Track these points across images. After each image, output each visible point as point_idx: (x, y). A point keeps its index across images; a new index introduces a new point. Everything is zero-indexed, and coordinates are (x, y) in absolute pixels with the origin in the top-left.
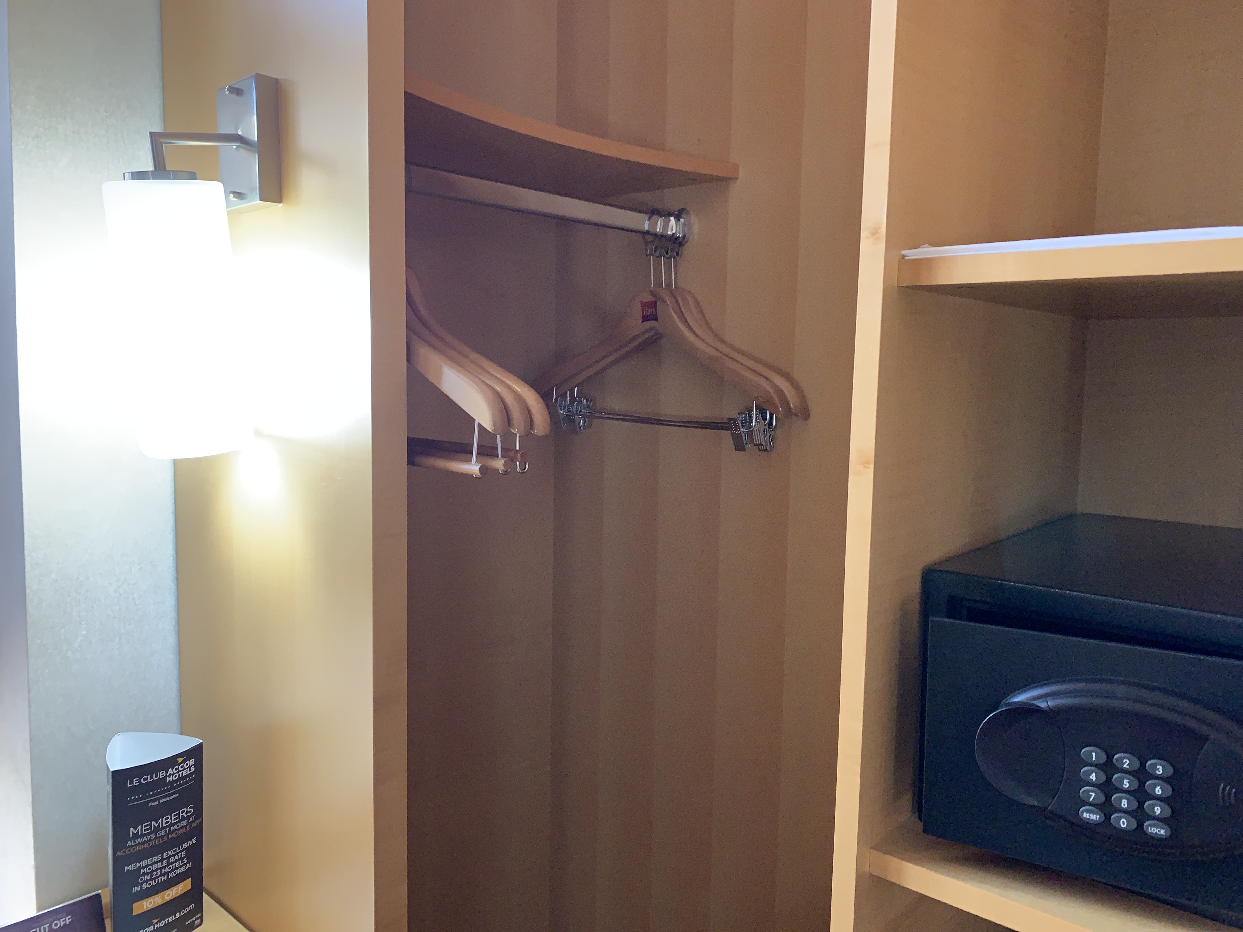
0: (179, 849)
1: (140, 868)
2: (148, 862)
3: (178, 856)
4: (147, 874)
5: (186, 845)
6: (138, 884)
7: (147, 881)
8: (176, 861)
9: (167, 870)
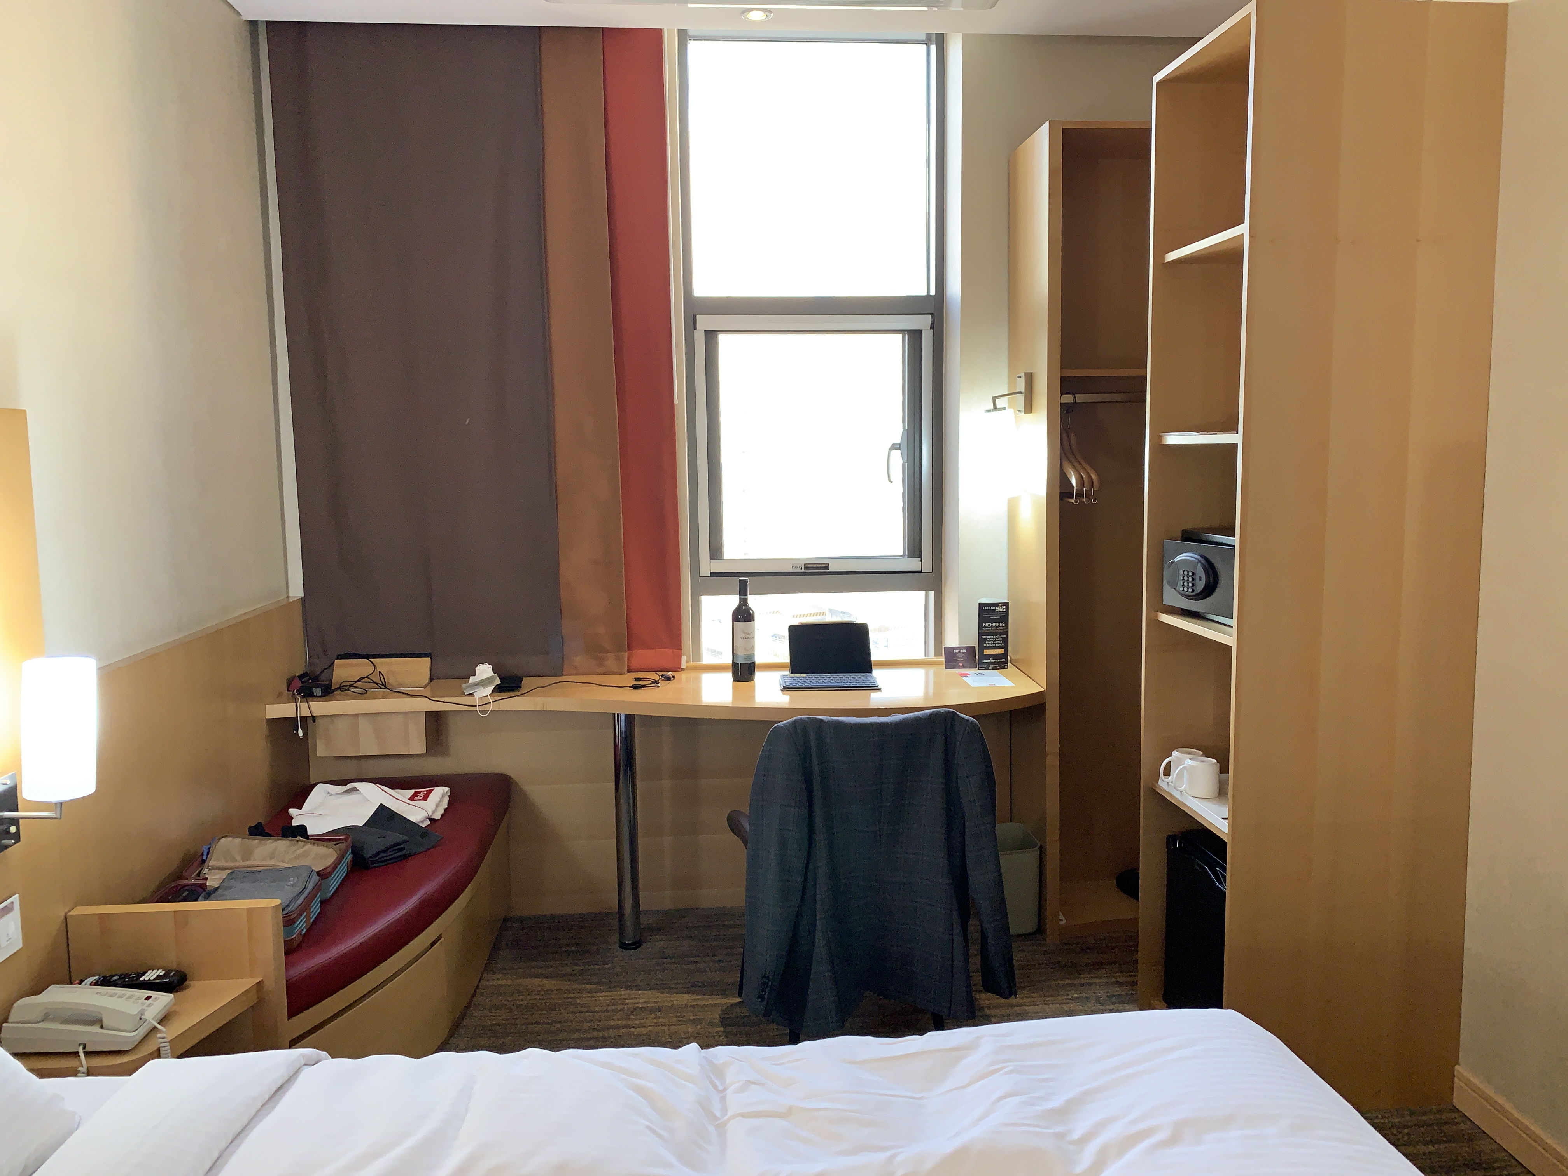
1: (987, 638)
2: (989, 637)
3: (1000, 639)
4: (989, 642)
5: (1002, 636)
6: (986, 644)
9: (996, 642)
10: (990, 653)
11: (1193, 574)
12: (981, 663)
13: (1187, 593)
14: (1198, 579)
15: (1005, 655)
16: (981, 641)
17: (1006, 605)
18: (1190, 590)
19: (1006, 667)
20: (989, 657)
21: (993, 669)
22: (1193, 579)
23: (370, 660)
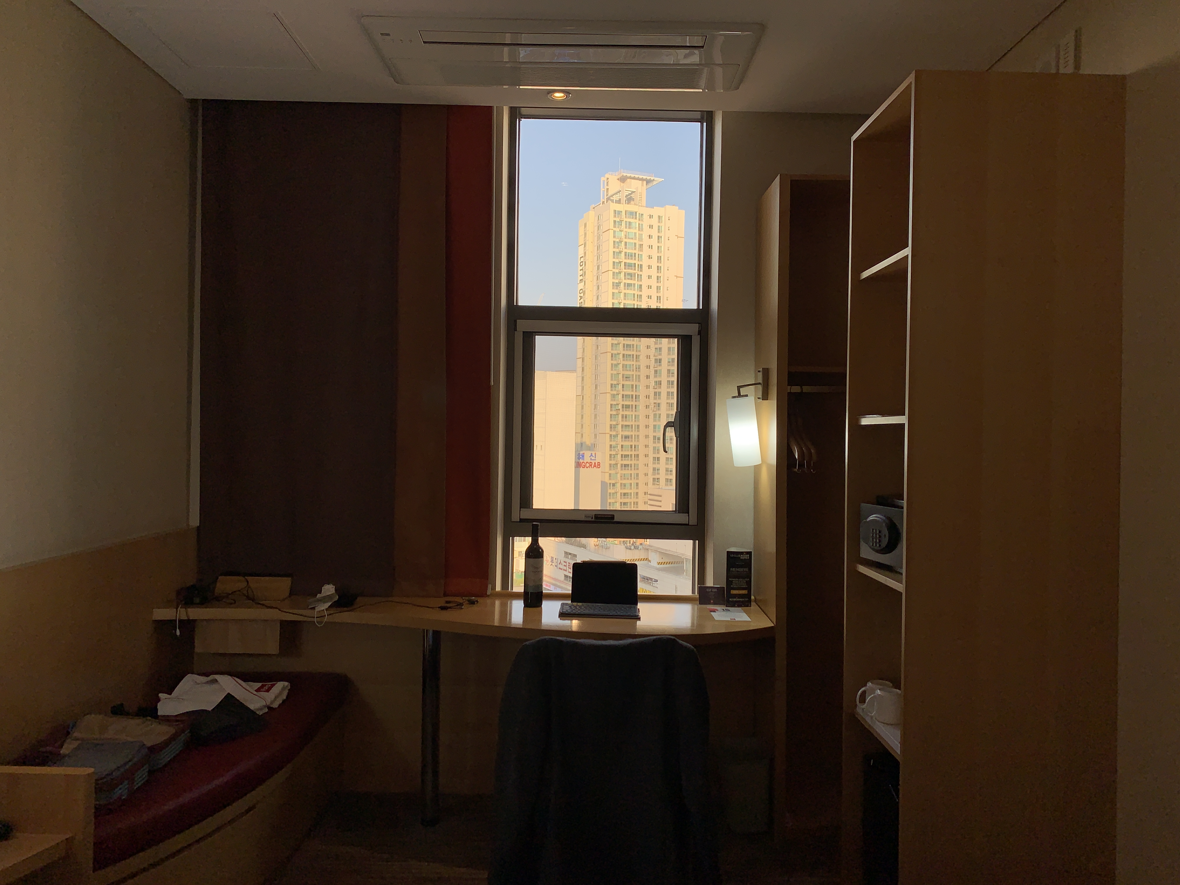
1: (733, 580)
2: (735, 580)
3: (744, 582)
4: (735, 583)
5: (746, 579)
6: (732, 585)
7: (735, 586)
9: (740, 584)
10: (735, 593)
11: (880, 532)
12: (728, 601)
13: (876, 548)
14: (883, 536)
15: (749, 595)
16: (729, 583)
17: (750, 553)
18: (878, 545)
19: (749, 605)
20: (735, 596)
21: (739, 606)
22: (880, 537)
23: (246, 577)
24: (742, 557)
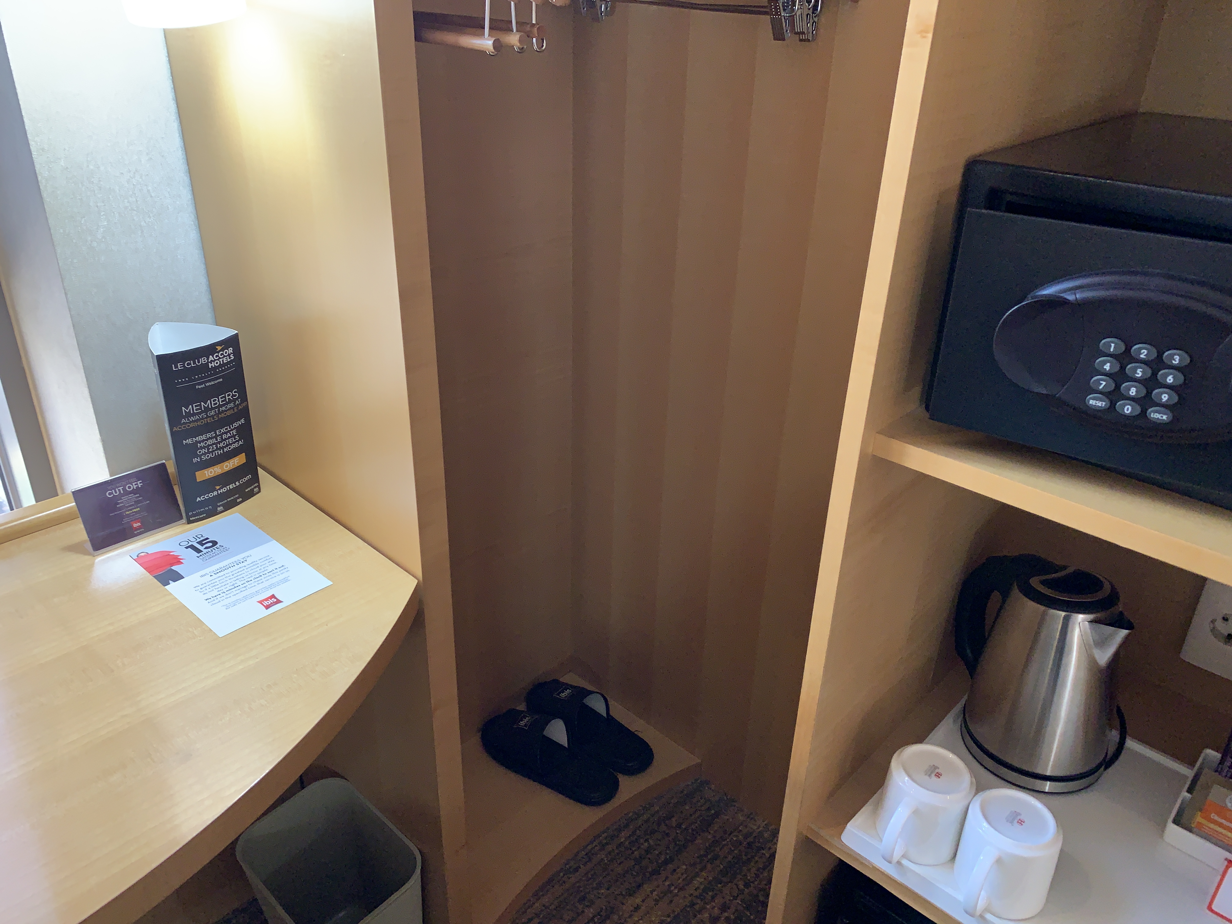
0: (230, 428)
1: (197, 442)
2: (203, 438)
3: (230, 434)
4: (204, 447)
5: (236, 425)
6: (197, 456)
7: (205, 454)
8: (229, 438)
9: (221, 445)
10: (212, 475)
12: (191, 506)
15: (250, 465)
16: (183, 450)
17: (232, 343)
19: (256, 490)
20: (210, 485)
21: (228, 507)
24: (214, 361)
